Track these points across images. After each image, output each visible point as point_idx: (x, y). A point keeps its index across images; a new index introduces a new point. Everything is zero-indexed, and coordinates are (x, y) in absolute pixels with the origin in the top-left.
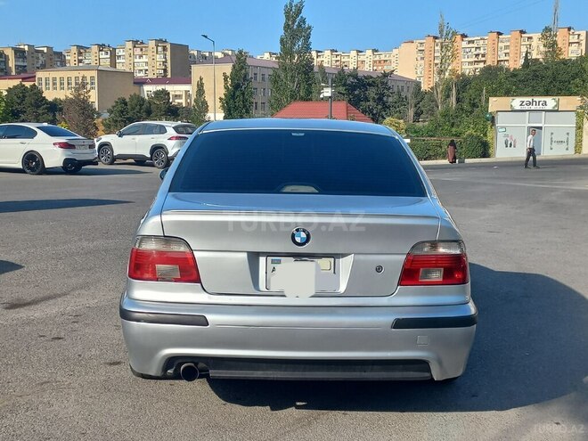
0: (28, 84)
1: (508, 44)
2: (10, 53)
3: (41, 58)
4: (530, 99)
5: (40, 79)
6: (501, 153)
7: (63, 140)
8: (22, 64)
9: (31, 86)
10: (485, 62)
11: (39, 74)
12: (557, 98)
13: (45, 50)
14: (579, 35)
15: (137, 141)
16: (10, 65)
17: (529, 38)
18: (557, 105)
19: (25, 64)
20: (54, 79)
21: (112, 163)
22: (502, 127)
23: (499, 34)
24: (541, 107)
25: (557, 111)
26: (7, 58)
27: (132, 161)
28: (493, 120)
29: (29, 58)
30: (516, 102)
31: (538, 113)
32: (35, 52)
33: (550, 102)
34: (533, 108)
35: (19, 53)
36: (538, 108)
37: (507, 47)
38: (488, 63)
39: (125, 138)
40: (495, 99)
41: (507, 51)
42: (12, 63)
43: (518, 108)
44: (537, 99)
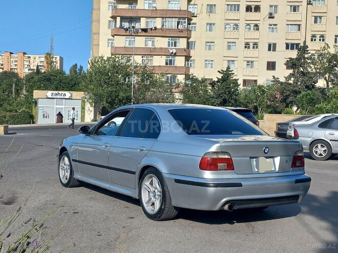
1: (17, 59)
4: (57, 92)
6: (41, 121)
10: (3, 69)
12: (71, 92)
14: (56, 58)
17: (28, 57)
18: (71, 96)
22: (41, 107)
23: (11, 53)
24: (62, 97)
25: (71, 99)
28: (36, 103)
30: (49, 93)
31: (61, 100)
33: (68, 94)
34: (58, 97)
36: (61, 97)
37: (16, 61)
38: (5, 69)
40: (37, 91)
41: (16, 63)
43: (51, 97)
44: (60, 92)
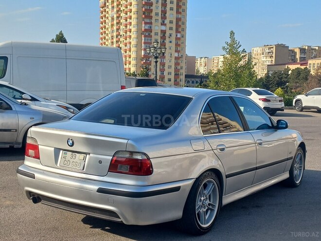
0: (303, 67)
2: (297, 51)
3: (314, 53)
5: (310, 64)
7: (264, 97)
8: (303, 56)
9: (305, 68)
11: (310, 62)
13: (317, 48)
15: (315, 98)
16: (297, 57)
19: (305, 56)
20: (314, 64)
21: (301, 111)
26: (295, 53)
27: (316, 110)
29: (308, 53)
32: (311, 49)
35: (302, 50)
39: (309, 97)
42: (298, 56)
